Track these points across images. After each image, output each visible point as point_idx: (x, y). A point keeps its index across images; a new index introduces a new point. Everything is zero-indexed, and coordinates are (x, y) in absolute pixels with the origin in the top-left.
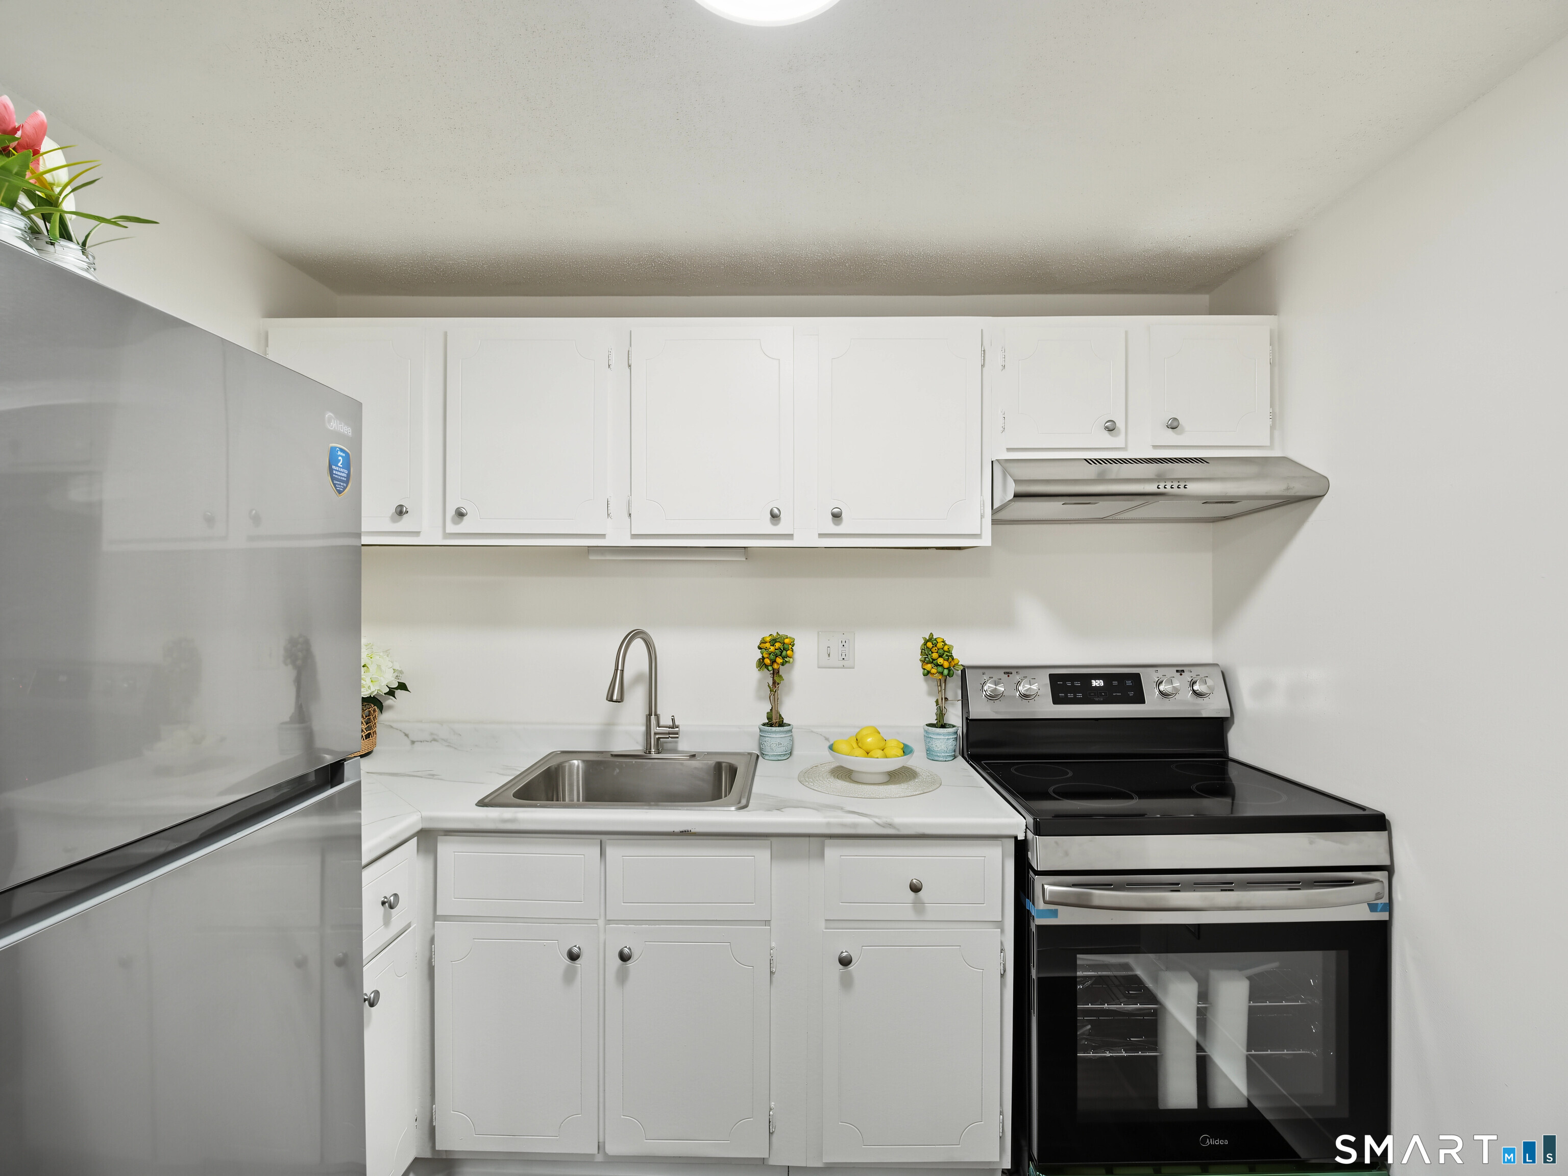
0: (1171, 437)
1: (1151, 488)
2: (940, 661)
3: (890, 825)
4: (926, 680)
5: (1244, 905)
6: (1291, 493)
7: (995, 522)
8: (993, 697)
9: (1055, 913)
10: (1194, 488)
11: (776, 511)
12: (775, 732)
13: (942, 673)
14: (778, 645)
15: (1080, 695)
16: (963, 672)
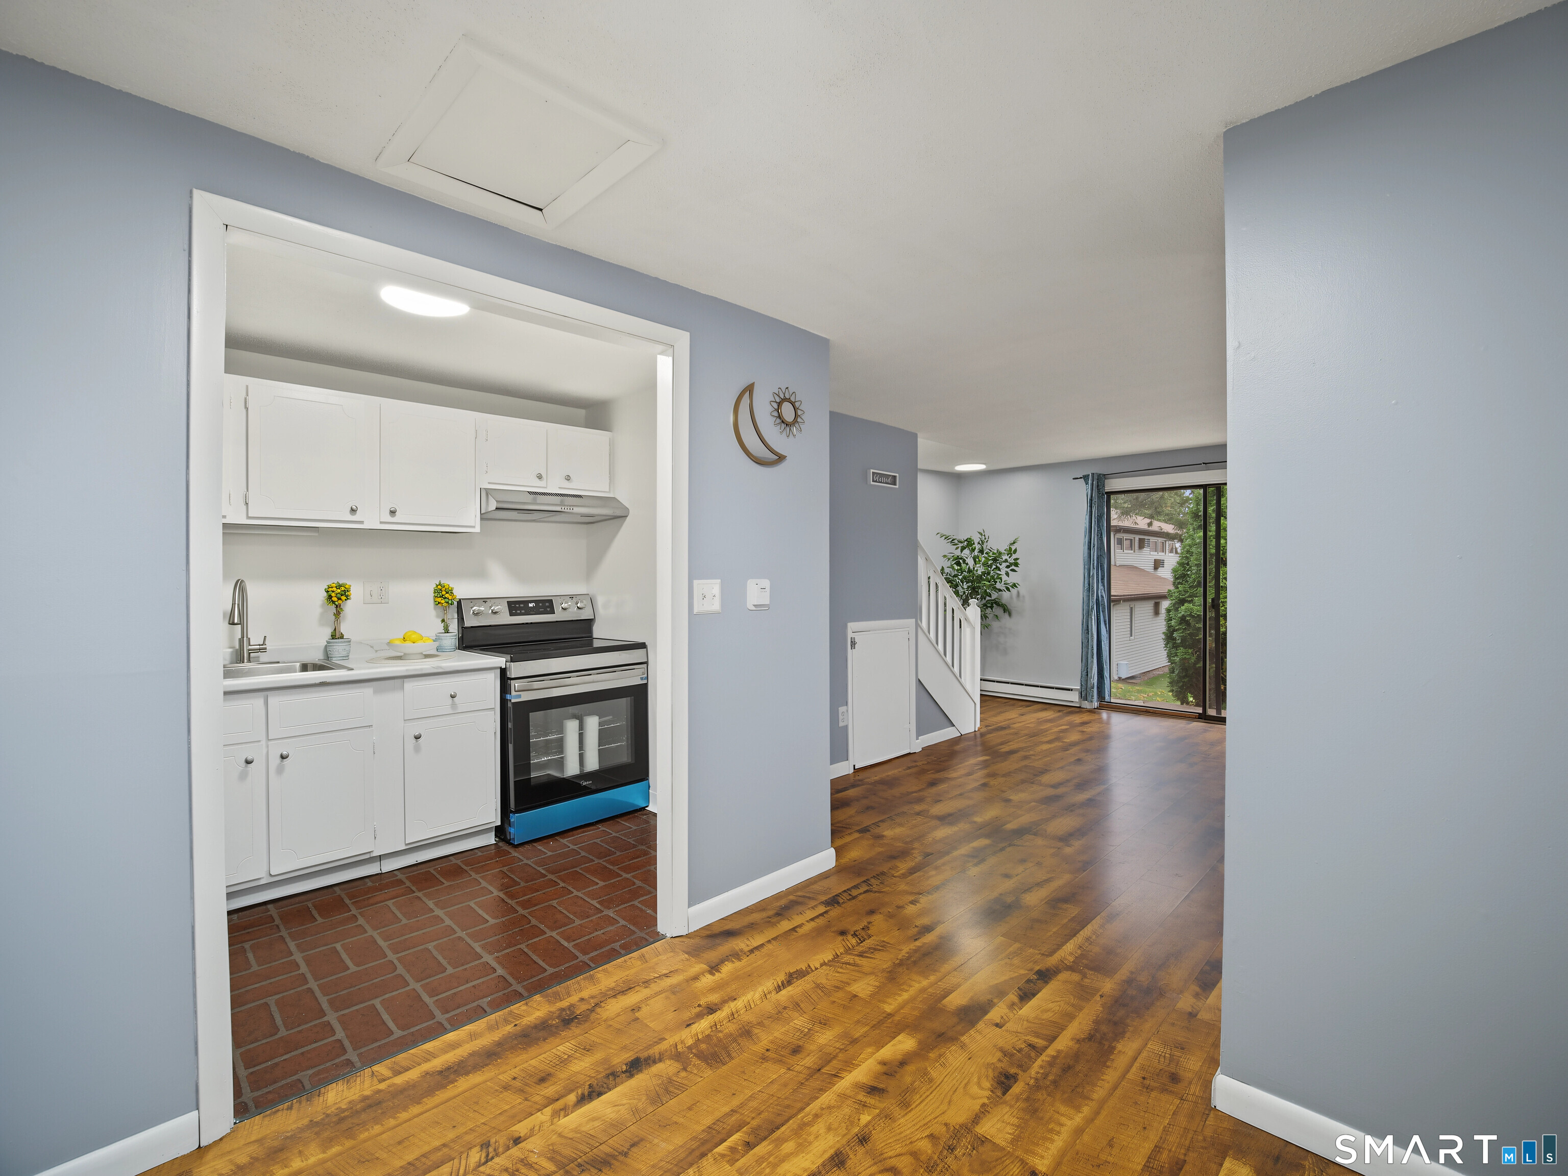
0: (566, 484)
1: (558, 509)
2: (447, 595)
3: (441, 667)
4: (435, 609)
5: (595, 680)
6: (615, 514)
7: (482, 519)
8: (476, 614)
9: (520, 696)
10: (576, 510)
11: (354, 507)
12: (338, 642)
13: (448, 603)
14: (343, 589)
15: (523, 611)
16: (459, 603)
